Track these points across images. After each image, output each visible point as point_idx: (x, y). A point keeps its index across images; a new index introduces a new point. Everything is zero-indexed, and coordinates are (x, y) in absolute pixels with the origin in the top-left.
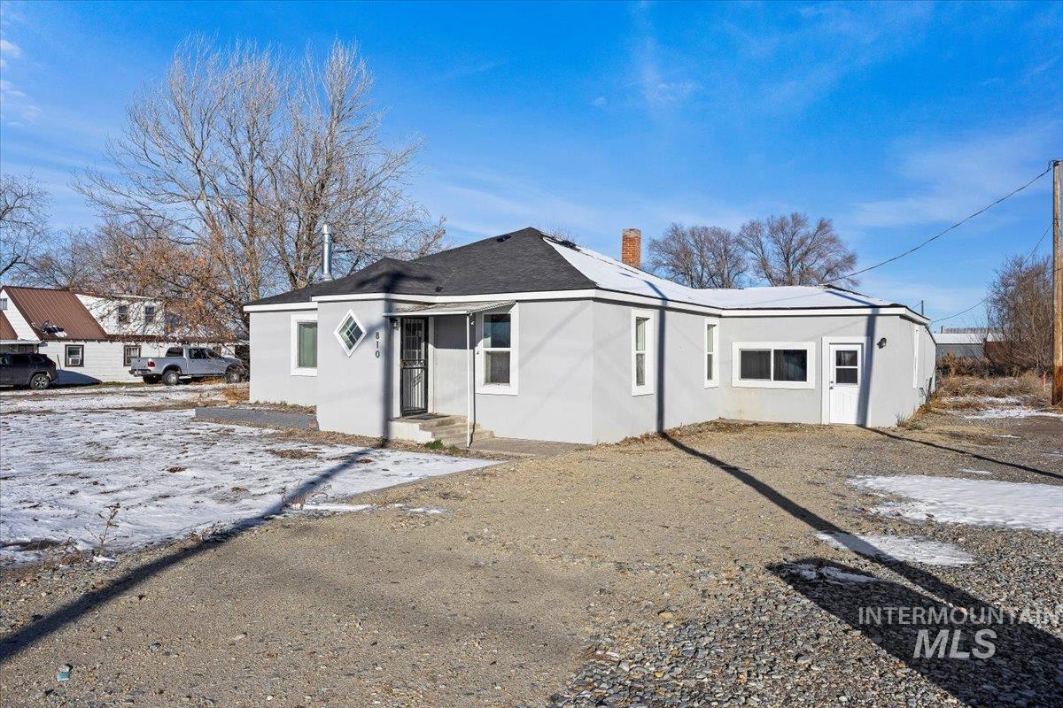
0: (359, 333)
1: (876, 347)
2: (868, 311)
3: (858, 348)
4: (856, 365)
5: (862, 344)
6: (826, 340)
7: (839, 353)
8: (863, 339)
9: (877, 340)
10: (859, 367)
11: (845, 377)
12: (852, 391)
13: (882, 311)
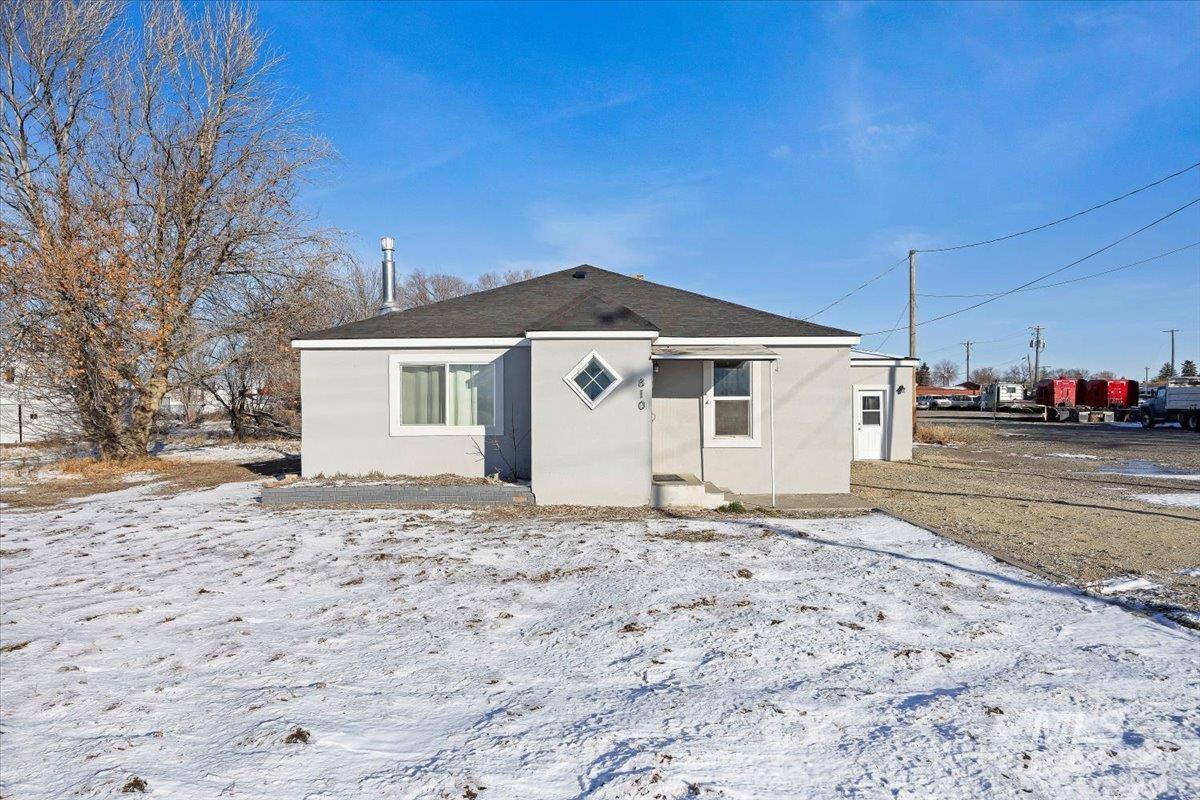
0: (607, 379)
1: (896, 393)
2: (892, 363)
3: (880, 394)
4: (878, 408)
5: (884, 391)
6: (857, 387)
7: (864, 398)
8: (887, 387)
9: (897, 387)
10: (881, 410)
11: (870, 419)
12: (876, 431)
13: (903, 363)
